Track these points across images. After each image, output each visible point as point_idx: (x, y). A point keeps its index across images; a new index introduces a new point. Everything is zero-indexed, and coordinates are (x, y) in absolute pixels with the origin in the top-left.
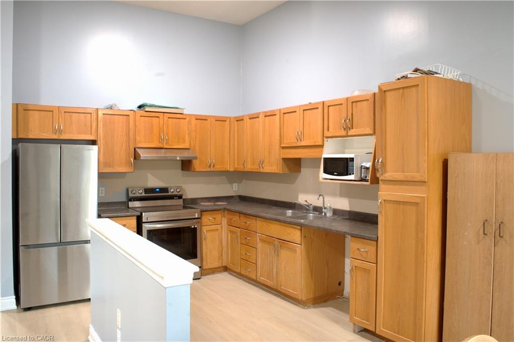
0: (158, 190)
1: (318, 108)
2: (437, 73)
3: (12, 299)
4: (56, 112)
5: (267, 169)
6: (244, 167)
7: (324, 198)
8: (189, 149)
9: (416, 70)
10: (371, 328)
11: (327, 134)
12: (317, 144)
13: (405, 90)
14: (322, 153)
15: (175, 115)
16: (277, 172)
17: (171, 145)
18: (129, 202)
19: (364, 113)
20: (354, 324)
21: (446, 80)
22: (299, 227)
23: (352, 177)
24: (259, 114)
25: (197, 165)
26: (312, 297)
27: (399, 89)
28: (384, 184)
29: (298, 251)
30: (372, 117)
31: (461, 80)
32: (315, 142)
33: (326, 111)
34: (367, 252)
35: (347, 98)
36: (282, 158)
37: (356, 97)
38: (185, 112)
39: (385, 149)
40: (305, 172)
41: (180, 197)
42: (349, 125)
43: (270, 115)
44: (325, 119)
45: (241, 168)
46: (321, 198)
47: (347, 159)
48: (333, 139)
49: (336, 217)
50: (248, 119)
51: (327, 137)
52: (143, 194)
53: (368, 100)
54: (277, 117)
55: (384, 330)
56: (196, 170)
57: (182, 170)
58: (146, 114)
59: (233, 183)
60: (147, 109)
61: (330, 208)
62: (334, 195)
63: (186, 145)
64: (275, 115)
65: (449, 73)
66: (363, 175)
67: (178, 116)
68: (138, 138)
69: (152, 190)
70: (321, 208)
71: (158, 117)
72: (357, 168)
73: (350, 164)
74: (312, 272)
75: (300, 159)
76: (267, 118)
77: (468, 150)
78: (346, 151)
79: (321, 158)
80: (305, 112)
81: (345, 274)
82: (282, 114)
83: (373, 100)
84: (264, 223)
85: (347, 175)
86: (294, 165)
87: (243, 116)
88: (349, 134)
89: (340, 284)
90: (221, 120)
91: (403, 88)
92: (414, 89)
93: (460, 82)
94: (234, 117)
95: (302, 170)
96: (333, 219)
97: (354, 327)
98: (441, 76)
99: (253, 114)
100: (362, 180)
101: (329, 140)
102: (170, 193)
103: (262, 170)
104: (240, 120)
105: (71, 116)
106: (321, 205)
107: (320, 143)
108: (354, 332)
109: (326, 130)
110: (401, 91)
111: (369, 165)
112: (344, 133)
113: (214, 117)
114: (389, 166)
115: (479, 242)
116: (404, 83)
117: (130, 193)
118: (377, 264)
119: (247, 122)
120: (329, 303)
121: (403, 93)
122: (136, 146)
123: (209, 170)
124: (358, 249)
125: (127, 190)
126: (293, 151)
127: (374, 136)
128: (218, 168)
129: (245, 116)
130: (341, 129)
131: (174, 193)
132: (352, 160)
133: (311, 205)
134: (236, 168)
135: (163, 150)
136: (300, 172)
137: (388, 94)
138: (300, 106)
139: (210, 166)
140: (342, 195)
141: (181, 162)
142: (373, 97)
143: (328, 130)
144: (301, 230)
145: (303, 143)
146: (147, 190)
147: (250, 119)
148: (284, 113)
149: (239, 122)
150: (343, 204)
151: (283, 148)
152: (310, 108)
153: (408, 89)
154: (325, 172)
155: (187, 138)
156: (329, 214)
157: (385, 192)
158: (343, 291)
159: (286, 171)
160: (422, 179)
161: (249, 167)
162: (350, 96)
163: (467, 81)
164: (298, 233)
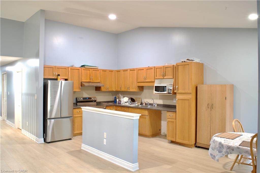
0: (87, 98)
1: (152, 69)
2: (194, 60)
3: (43, 139)
4: (54, 68)
5: (131, 90)
6: (121, 89)
7: (154, 100)
8: (100, 82)
9: (188, 60)
10: (174, 140)
11: (156, 78)
12: (152, 81)
13: (185, 66)
14: (154, 84)
15: (95, 69)
16: (135, 91)
17: (94, 81)
18: (77, 103)
19: (170, 71)
20: (168, 140)
21: (196, 63)
22: (147, 110)
23: (166, 92)
24: (128, 69)
25: (103, 89)
26: (151, 134)
27: (183, 65)
28: (178, 94)
29: (147, 118)
30: (173, 73)
31: (200, 62)
32: (151, 81)
33: (155, 70)
34: (173, 116)
35: (164, 66)
36: (138, 86)
37: (167, 66)
38: (99, 68)
39: (178, 83)
40: (145, 91)
41: (95, 101)
42: (164, 75)
43: (133, 70)
44: (155, 72)
45: (119, 90)
46: (153, 100)
47: (164, 86)
48: (158, 79)
49: (158, 106)
50: (122, 71)
51: (156, 79)
52: (83, 100)
53: (171, 67)
54: (136, 71)
55: (179, 140)
56: (103, 91)
57: (96, 90)
58: (85, 69)
59: (113, 96)
60: (86, 67)
61: (156, 103)
62: (157, 99)
63: (99, 81)
64: (135, 70)
65: (197, 60)
66: (169, 92)
67: (96, 70)
68: (82, 78)
69: (85, 98)
70: (153, 104)
71: (89, 70)
72: (167, 89)
73: (165, 88)
74: (151, 125)
75: (143, 86)
76: (131, 71)
77: (203, 84)
78: (162, 83)
79: (154, 86)
80: (147, 70)
81: (162, 127)
82: (138, 70)
83: (173, 67)
84: (132, 110)
85: (164, 92)
86: (141, 88)
87: (120, 70)
88: (164, 78)
89: (160, 130)
90: (111, 71)
91: (184, 65)
92: (188, 65)
93: (200, 63)
94: (116, 70)
95: (144, 90)
96: (157, 107)
97: (168, 141)
98: (195, 62)
99: (125, 69)
100: (169, 93)
101: (157, 80)
102: (92, 100)
103: (129, 90)
104: (118, 71)
105: (59, 70)
106: (153, 103)
107: (153, 81)
108: (168, 143)
109: (155, 77)
110: (183, 66)
111: (172, 88)
112: (162, 78)
113: (109, 70)
114: (180, 88)
115: (206, 110)
116: (184, 63)
117: (78, 99)
118: (176, 119)
119: (122, 73)
120: (157, 136)
121: (184, 66)
122: (82, 81)
123: (106, 90)
124: (170, 115)
125: (77, 98)
126: (142, 83)
127: (173, 79)
128: (110, 90)
129: (121, 70)
130: (161, 76)
131: (93, 100)
132: (166, 87)
133: (149, 103)
134: (117, 90)
135: (91, 83)
136: (143, 91)
137: (179, 66)
138: (145, 68)
139: (107, 89)
140: (160, 99)
141: (95, 87)
142: (173, 66)
143: (156, 76)
144: (148, 111)
145: (147, 81)
146: (84, 98)
147: (123, 71)
148: (139, 70)
149: (118, 72)
150: (161, 102)
151: (138, 82)
152: (149, 69)
153: (186, 65)
154: (156, 91)
155: (99, 78)
156: (156, 106)
157: (178, 97)
158: (161, 132)
159: (139, 91)
160: (190, 92)
161: (123, 89)
162: (164, 65)
163: (202, 63)
164: (147, 112)
